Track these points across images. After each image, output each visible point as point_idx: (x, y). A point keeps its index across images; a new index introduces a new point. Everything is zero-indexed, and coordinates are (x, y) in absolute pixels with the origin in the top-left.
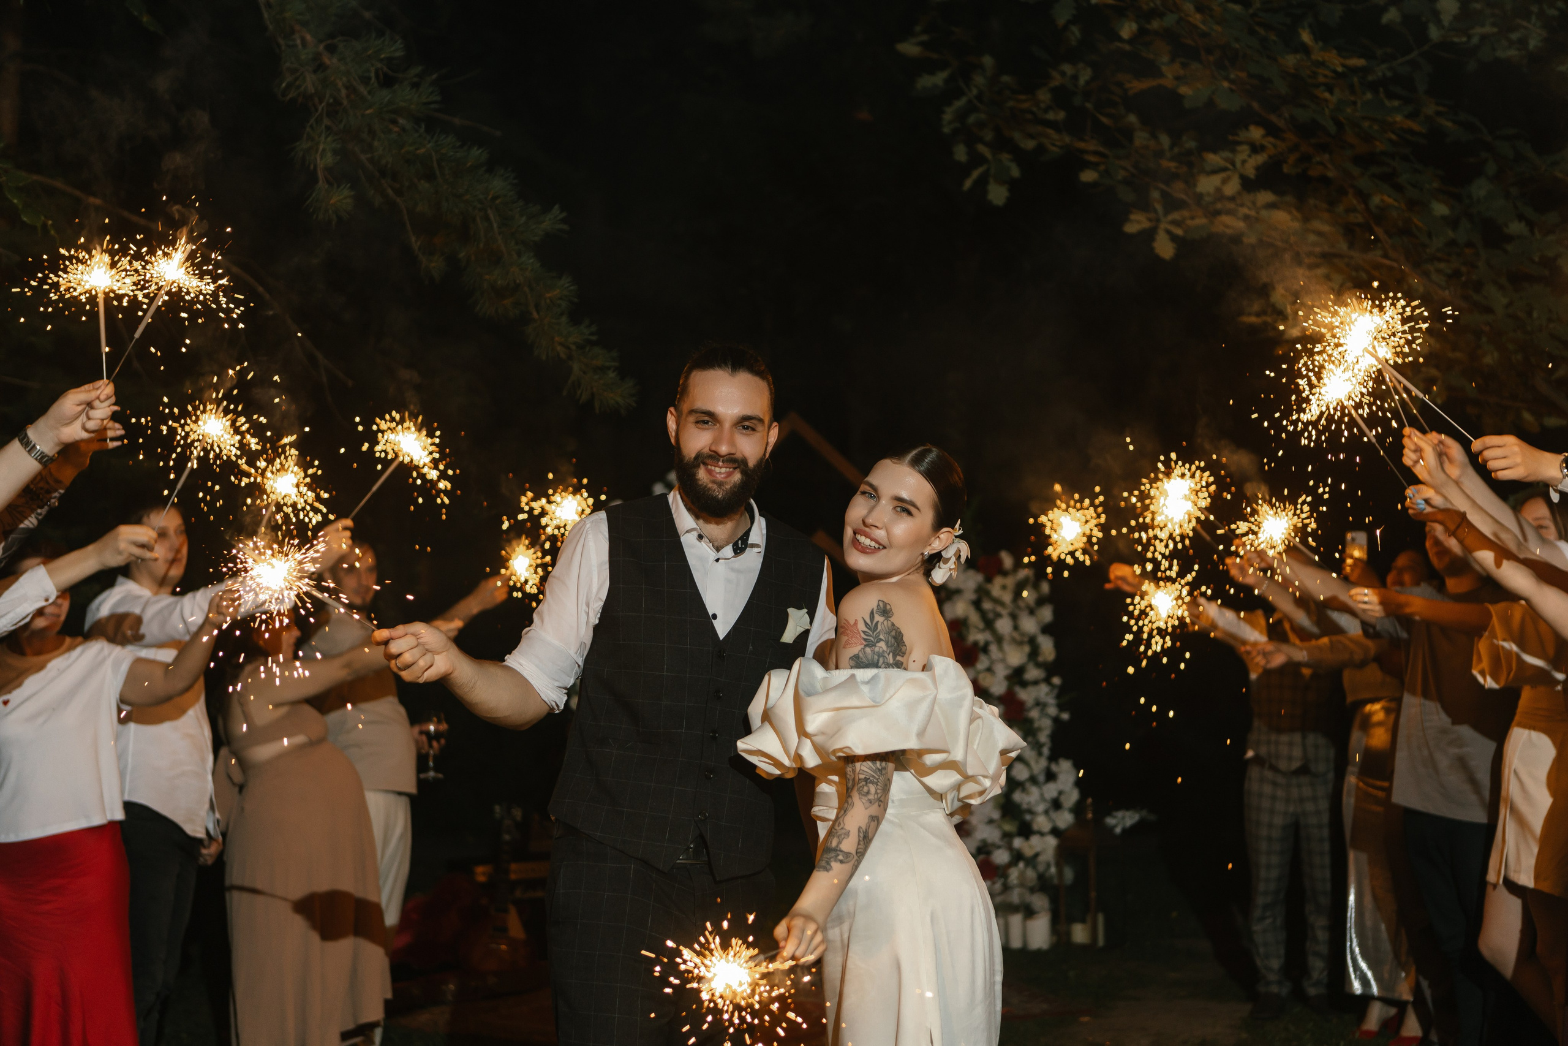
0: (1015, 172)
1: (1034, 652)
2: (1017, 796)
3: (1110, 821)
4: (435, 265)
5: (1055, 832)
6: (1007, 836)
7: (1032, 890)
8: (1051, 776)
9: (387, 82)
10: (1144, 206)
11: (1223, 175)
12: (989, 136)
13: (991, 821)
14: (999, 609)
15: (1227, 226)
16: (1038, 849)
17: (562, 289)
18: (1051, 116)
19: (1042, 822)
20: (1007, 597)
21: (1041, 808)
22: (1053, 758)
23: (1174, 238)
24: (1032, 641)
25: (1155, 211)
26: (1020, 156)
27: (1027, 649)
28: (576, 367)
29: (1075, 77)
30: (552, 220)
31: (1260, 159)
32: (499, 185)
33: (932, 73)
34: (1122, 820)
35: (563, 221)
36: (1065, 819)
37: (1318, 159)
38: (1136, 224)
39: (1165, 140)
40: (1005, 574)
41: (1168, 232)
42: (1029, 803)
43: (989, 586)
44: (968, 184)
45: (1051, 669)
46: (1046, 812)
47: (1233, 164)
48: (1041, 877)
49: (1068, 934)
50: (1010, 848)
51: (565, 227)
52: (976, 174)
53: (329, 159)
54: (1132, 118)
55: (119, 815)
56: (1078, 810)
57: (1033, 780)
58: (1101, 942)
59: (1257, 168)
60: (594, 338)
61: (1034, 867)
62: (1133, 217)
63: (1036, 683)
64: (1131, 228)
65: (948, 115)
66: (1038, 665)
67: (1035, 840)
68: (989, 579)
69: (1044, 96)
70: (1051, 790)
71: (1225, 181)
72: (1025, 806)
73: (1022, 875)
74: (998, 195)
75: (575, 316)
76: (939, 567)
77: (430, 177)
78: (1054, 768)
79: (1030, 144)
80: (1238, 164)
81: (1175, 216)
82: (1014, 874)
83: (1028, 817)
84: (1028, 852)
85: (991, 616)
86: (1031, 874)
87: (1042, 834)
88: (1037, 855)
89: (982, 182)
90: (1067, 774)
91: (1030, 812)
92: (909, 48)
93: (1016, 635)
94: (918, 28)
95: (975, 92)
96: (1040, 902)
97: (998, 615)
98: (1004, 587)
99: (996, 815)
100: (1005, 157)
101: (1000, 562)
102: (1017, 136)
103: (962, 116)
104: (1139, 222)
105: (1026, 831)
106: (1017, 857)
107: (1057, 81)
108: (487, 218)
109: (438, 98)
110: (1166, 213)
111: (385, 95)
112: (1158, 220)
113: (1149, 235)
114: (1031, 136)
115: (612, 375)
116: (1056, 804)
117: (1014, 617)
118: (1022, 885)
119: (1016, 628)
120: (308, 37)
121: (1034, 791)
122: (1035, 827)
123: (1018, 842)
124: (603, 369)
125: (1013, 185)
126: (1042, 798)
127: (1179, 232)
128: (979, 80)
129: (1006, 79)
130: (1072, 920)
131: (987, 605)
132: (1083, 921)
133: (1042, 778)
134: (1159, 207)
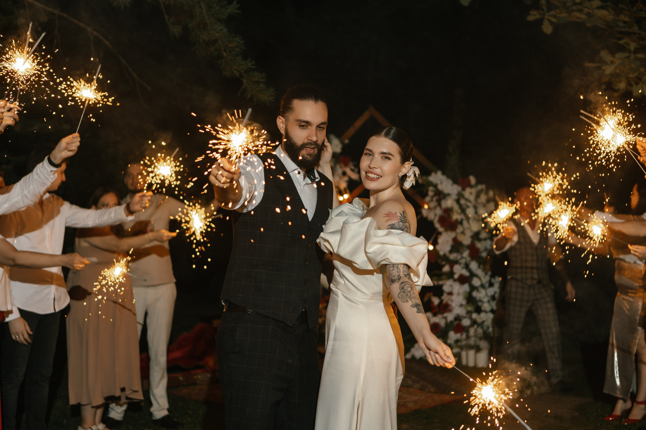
2: (475, 294)
4: (177, 30)
5: (493, 311)
6: (469, 313)
7: (480, 339)
8: (491, 285)
10: (538, 7)
13: (461, 305)
14: (469, 204)
15: (578, 18)
16: (484, 319)
19: (486, 306)
20: (472, 198)
21: (486, 300)
22: (493, 276)
23: (552, 23)
25: (543, 10)
27: (481, 223)
30: (232, 9)
38: (533, 16)
40: (471, 187)
41: (549, 20)
42: (480, 297)
43: (464, 193)
46: (489, 302)
48: (485, 333)
50: (471, 318)
57: (483, 286)
61: (482, 328)
62: (532, 12)
63: (485, 239)
64: (530, 18)
66: (487, 231)
67: (483, 315)
68: (464, 189)
70: (490, 291)
72: (478, 299)
73: (476, 331)
76: (407, 181)
78: (493, 280)
81: (553, 13)
82: (472, 331)
83: (480, 304)
84: (479, 321)
85: (464, 207)
86: (480, 331)
87: (486, 312)
88: (483, 322)
90: (497, 282)
91: (481, 301)
93: (476, 216)
96: (484, 344)
97: (468, 207)
98: (471, 193)
99: (464, 302)
101: (469, 181)
104: (534, 15)
105: (479, 310)
106: (474, 322)
110: (548, 12)
112: (544, 14)
113: (540, 22)
115: (263, 85)
116: (494, 298)
117: (475, 207)
118: (476, 336)
119: (476, 213)
121: (483, 292)
122: (483, 308)
123: (474, 316)
124: (259, 83)
126: (487, 295)
127: (554, 20)
131: (462, 202)
133: (487, 285)
134: (545, 8)
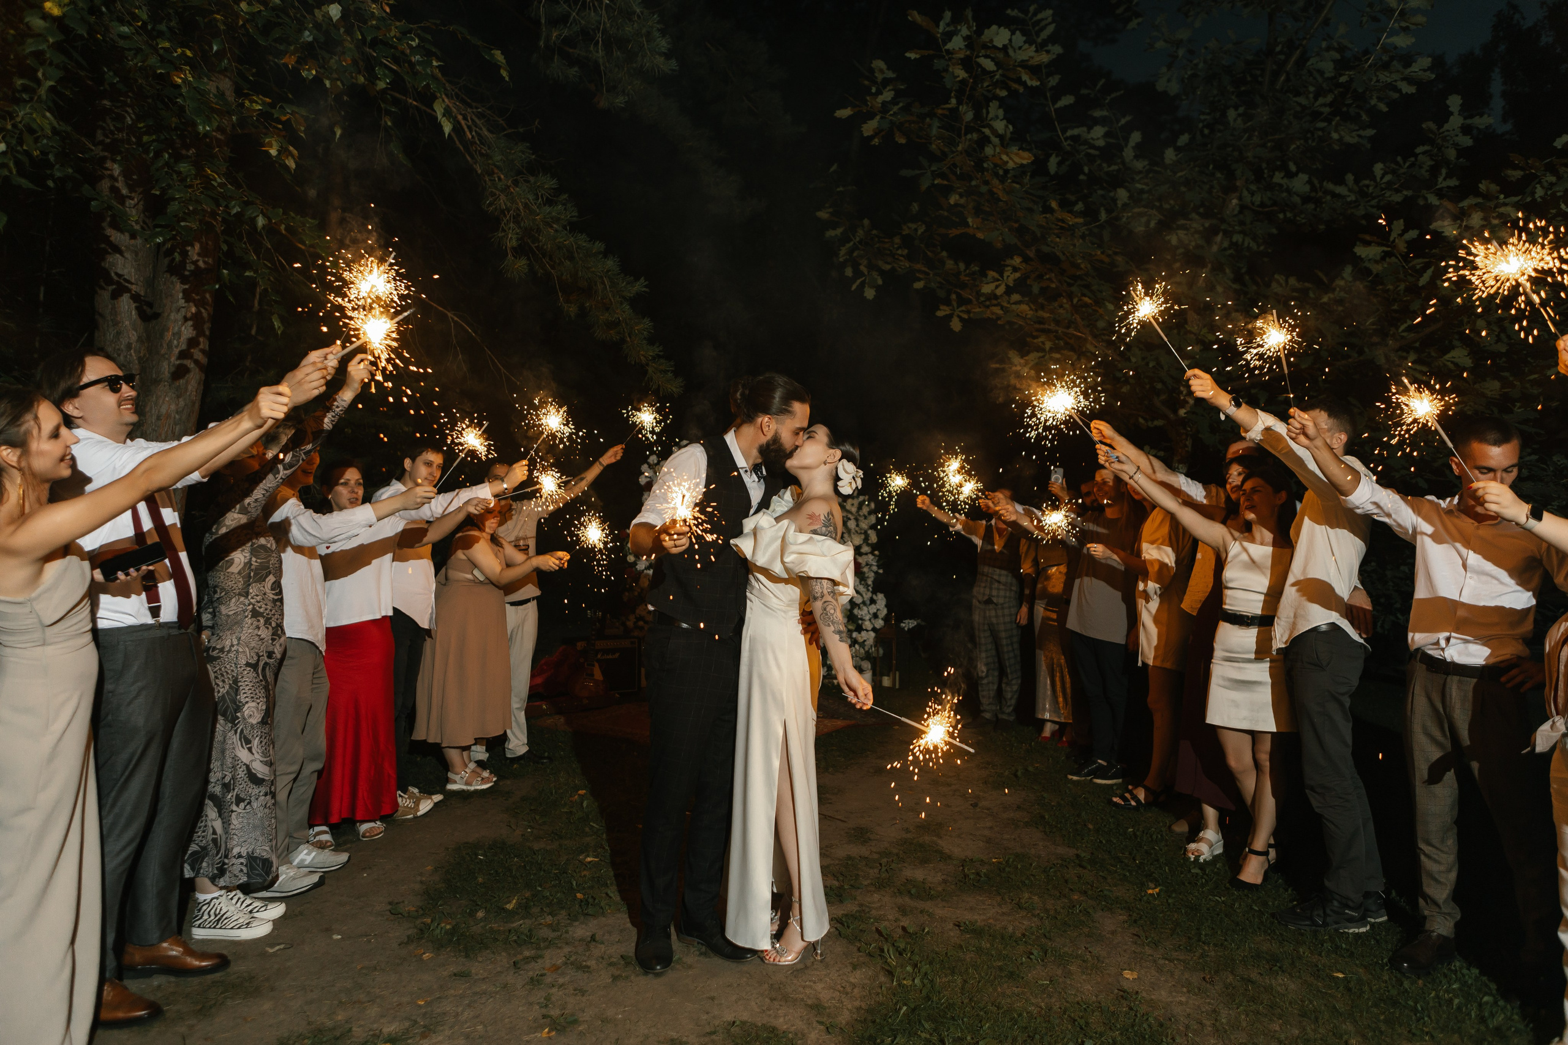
0: (880, 282)
1: (866, 539)
2: (856, 611)
3: (903, 625)
4: (572, 310)
5: (874, 629)
7: (862, 659)
8: (873, 601)
9: (549, 202)
10: (948, 302)
11: (997, 283)
12: (865, 262)
14: (850, 516)
15: (992, 313)
16: (866, 638)
17: (644, 325)
18: (900, 252)
19: (867, 625)
20: (854, 510)
21: (867, 618)
22: (874, 592)
23: (961, 319)
24: (866, 533)
25: (953, 305)
26: (882, 273)
27: (863, 536)
28: (650, 370)
29: (916, 230)
30: (639, 286)
31: (1018, 275)
32: (611, 263)
33: (834, 229)
34: (908, 624)
35: (646, 286)
36: (879, 623)
37: (1048, 276)
38: (942, 312)
39: (962, 266)
41: (959, 317)
42: (861, 615)
44: (854, 287)
45: (874, 547)
46: (870, 620)
47: (1002, 277)
48: (867, 652)
49: (881, 682)
51: (647, 290)
52: (859, 281)
53: (514, 243)
54: (944, 254)
55: (390, 613)
56: (886, 619)
57: (864, 603)
58: (897, 687)
59: (1015, 281)
60: (661, 353)
61: (864, 647)
62: (941, 308)
63: (866, 554)
64: (939, 314)
65: (843, 251)
66: (868, 545)
67: (864, 633)
69: (897, 240)
70: (873, 609)
71: (997, 287)
74: (870, 294)
75: (651, 341)
77: (571, 258)
78: (875, 597)
79: (888, 267)
80: (1005, 278)
81: (963, 308)
83: (860, 622)
84: (860, 640)
87: (867, 631)
88: (865, 641)
89: (862, 285)
90: (881, 600)
91: (862, 619)
92: (823, 215)
93: (857, 529)
94: (827, 205)
95: (858, 239)
96: (867, 666)
100: (875, 274)
102: (880, 263)
103: (851, 252)
104: (944, 311)
105: (859, 629)
107: (906, 232)
108: (603, 283)
109: (576, 214)
110: (958, 307)
111: (547, 209)
112: (954, 310)
113: (949, 317)
114: (889, 263)
115: (670, 375)
116: (875, 616)
117: (857, 520)
119: (857, 525)
120: (502, 177)
121: (864, 609)
122: (864, 627)
123: (855, 635)
124: (665, 372)
125: (878, 289)
126: (869, 613)
127: (965, 316)
128: (860, 233)
129: (874, 232)
130: (882, 675)
132: (888, 676)
133: (868, 602)
134: (955, 304)
